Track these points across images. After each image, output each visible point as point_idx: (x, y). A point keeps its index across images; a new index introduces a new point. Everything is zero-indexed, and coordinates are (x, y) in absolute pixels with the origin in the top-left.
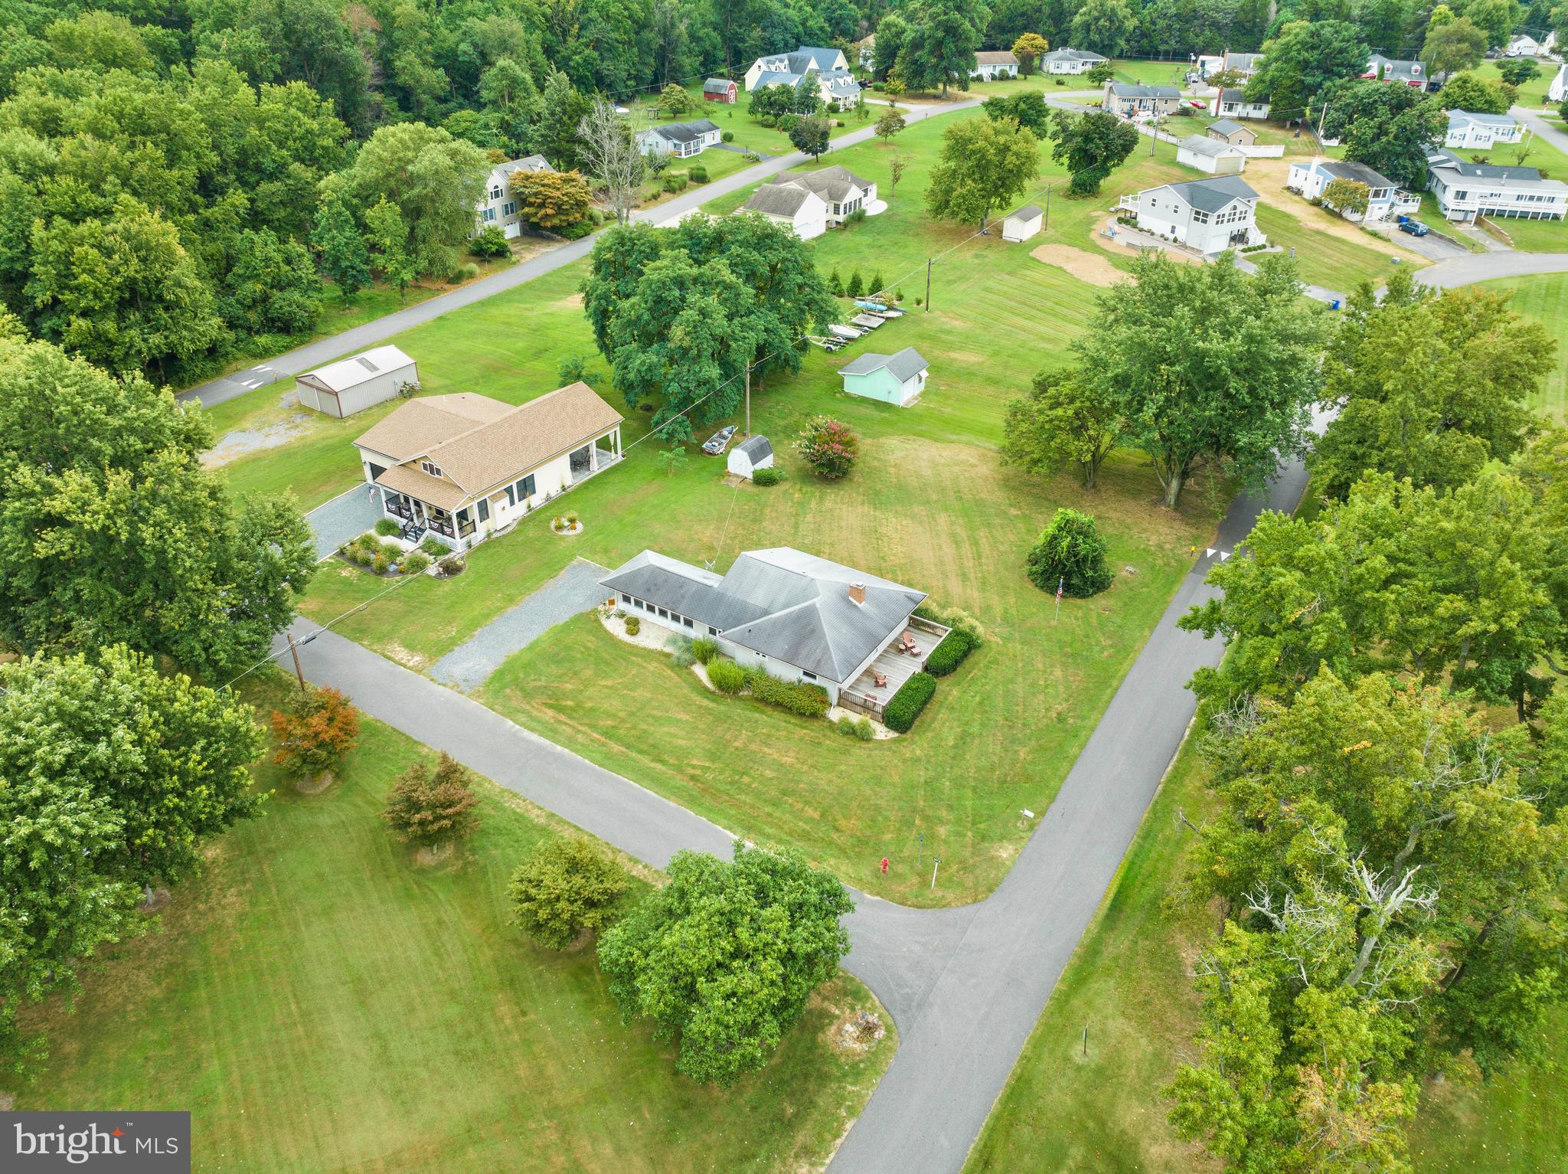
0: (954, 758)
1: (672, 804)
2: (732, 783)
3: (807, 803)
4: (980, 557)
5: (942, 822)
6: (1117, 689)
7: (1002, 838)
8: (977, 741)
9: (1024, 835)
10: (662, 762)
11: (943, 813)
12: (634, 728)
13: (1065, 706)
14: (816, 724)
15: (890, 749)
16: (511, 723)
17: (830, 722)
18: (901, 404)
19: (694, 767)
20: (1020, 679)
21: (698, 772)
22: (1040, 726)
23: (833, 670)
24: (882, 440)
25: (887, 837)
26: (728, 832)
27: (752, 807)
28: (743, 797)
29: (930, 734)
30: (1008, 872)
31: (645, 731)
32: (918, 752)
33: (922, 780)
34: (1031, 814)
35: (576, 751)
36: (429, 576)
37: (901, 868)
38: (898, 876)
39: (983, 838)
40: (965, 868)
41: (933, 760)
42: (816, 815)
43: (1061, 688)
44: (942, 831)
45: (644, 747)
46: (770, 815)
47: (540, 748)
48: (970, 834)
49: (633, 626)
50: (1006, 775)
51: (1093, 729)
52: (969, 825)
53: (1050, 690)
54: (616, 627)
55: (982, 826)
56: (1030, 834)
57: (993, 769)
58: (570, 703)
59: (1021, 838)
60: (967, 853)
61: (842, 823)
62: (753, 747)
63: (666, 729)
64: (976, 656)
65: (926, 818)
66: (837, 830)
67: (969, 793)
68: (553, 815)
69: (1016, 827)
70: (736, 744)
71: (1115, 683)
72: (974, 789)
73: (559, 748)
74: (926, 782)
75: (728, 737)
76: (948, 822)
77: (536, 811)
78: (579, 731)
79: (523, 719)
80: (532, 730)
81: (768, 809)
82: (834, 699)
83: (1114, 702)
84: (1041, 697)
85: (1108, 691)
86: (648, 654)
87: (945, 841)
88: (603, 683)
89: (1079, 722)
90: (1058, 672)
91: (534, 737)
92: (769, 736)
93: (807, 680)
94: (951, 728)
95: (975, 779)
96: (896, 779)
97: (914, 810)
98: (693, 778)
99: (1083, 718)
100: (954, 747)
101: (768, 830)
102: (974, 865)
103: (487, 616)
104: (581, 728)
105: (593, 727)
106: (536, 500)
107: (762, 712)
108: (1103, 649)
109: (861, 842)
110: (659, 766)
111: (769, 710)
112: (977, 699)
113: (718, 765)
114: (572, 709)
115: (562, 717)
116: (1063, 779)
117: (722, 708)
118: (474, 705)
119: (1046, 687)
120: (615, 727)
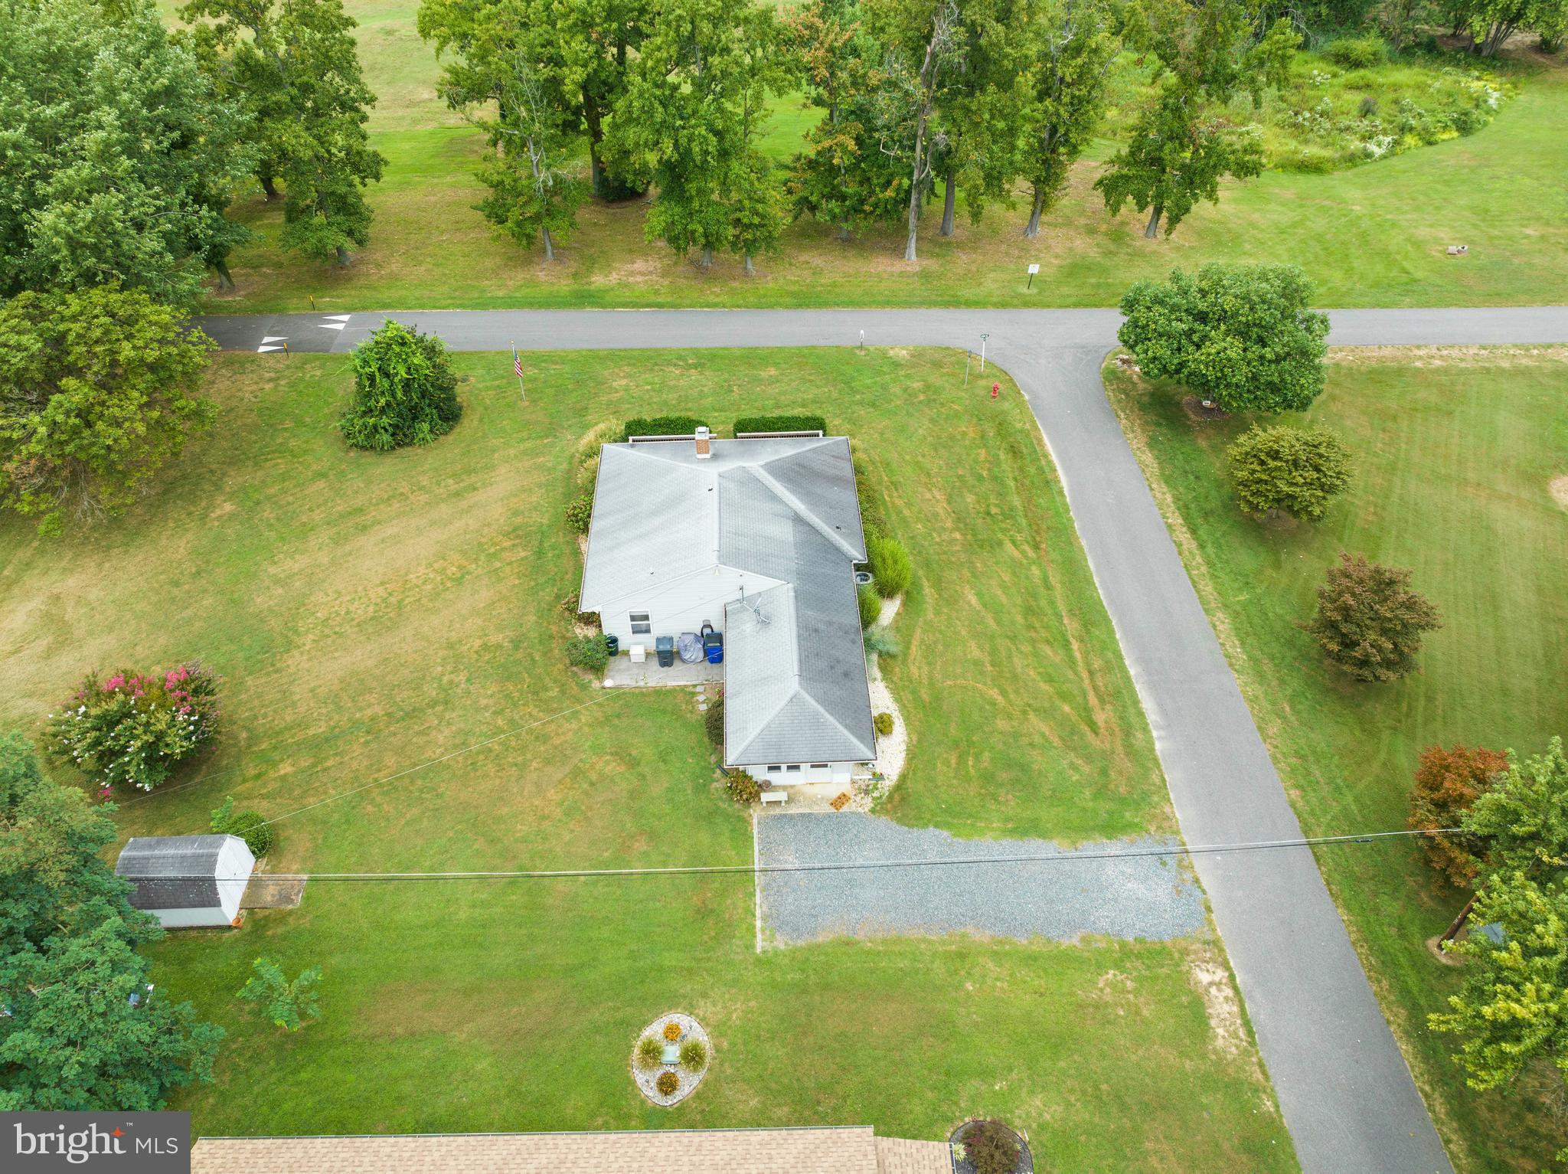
1: (1083, 543)
10: (1045, 578)
16: (1158, 746)
19: (1024, 551)
21: (1026, 547)
23: (835, 444)
26: (1066, 492)
28: (1016, 504)
31: (1026, 614)
35: (1119, 656)
42: (982, 452)
45: (1045, 603)
46: (1014, 479)
47: (1153, 687)
58: (1067, 708)
68: (1207, 611)
73: (1132, 672)
76: (902, 385)
77: (1220, 627)
78: (1091, 673)
79: (1140, 737)
80: (1141, 714)
88: (1000, 699)
91: (1148, 704)
92: (922, 520)
98: (1036, 547)
104: (1085, 675)
105: (1072, 663)
110: (1053, 579)
115: (1093, 700)
118: (1182, 812)
120: (1048, 642)
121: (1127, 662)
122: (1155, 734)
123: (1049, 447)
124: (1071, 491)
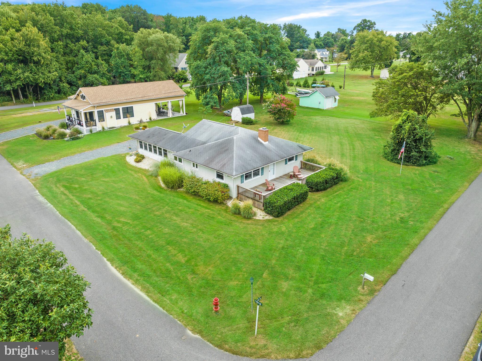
0: (311, 235)
2: (136, 234)
3: (182, 251)
4: (354, 149)
5: (287, 278)
6: (448, 209)
7: (340, 299)
8: (332, 228)
9: (362, 298)
10: (102, 217)
11: (291, 272)
12: (101, 200)
13: (407, 214)
14: (217, 207)
15: (263, 225)
16: (37, 192)
17: (227, 207)
18: (325, 109)
19: (119, 222)
20: (373, 198)
21: (119, 225)
22: (386, 223)
23: (232, 169)
24: (311, 117)
25: (233, 283)
26: (109, 264)
27: (140, 249)
28: (138, 243)
29: (296, 220)
30: (341, 331)
31: (105, 202)
32: (284, 229)
33: (280, 246)
34: (371, 278)
35: (56, 207)
36: (64, 140)
37: (234, 312)
38: (229, 318)
39: (323, 296)
40: (297, 321)
41: (293, 235)
42: (183, 260)
43: (404, 205)
44: (285, 285)
45: (98, 209)
46: (149, 256)
48: (310, 291)
49: (140, 158)
50: (353, 251)
51: (430, 230)
52: (312, 283)
53: (395, 205)
54: (131, 160)
55: (324, 286)
56: (369, 298)
57: (342, 245)
58: (77, 186)
59: (360, 300)
60: (303, 307)
61: (201, 269)
62: (167, 215)
63: (119, 202)
64: (342, 185)
65: (274, 274)
66: (194, 272)
67: (318, 260)
69: (356, 291)
70: (157, 213)
71: (446, 206)
72: (323, 258)
73: (49, 204)
74: (283, 248)
75: (154, 209)
76: (293, 278)
78: (68, 198)
79: (45, 190)
80: (43, 195)
81: (150, 252)
82: (234, 194)
83: (446, 216)
84: (388, 208)
85: (441, 210)
86: (141, 170)
87: (284, 294)
88: (103, 179)
89: (418, 224)
90: (401, 197)
91: (41, 199)
92: (181, 211)
93: (218, 180)
94: (315, 218)
95: (325, 250)
96: (259, 243)
97: (266, 266)
98: (114, 228)
99: (421, 222)
100: (313, 229)
101: (139, 266)
102: (307, 319)
103: (75, 153)
104: (71, 197)
105: (78, 197)
106: (134, 121)
107: (186, 199)
108: (434, 189)
109: (209, 285)
110: (99, 220)
111: (190, 198)
112: (339, 205)
113: (136, 222)
114: (75, 189)
115: (66, 192)
116: (405, 259)
117: (162, 195)
118: (28, 183)
119: (392, 203)
120: (90, 198)
121: (52, 206)
122: (39, 194)
123: (137, 290)
124: (105, 266)
